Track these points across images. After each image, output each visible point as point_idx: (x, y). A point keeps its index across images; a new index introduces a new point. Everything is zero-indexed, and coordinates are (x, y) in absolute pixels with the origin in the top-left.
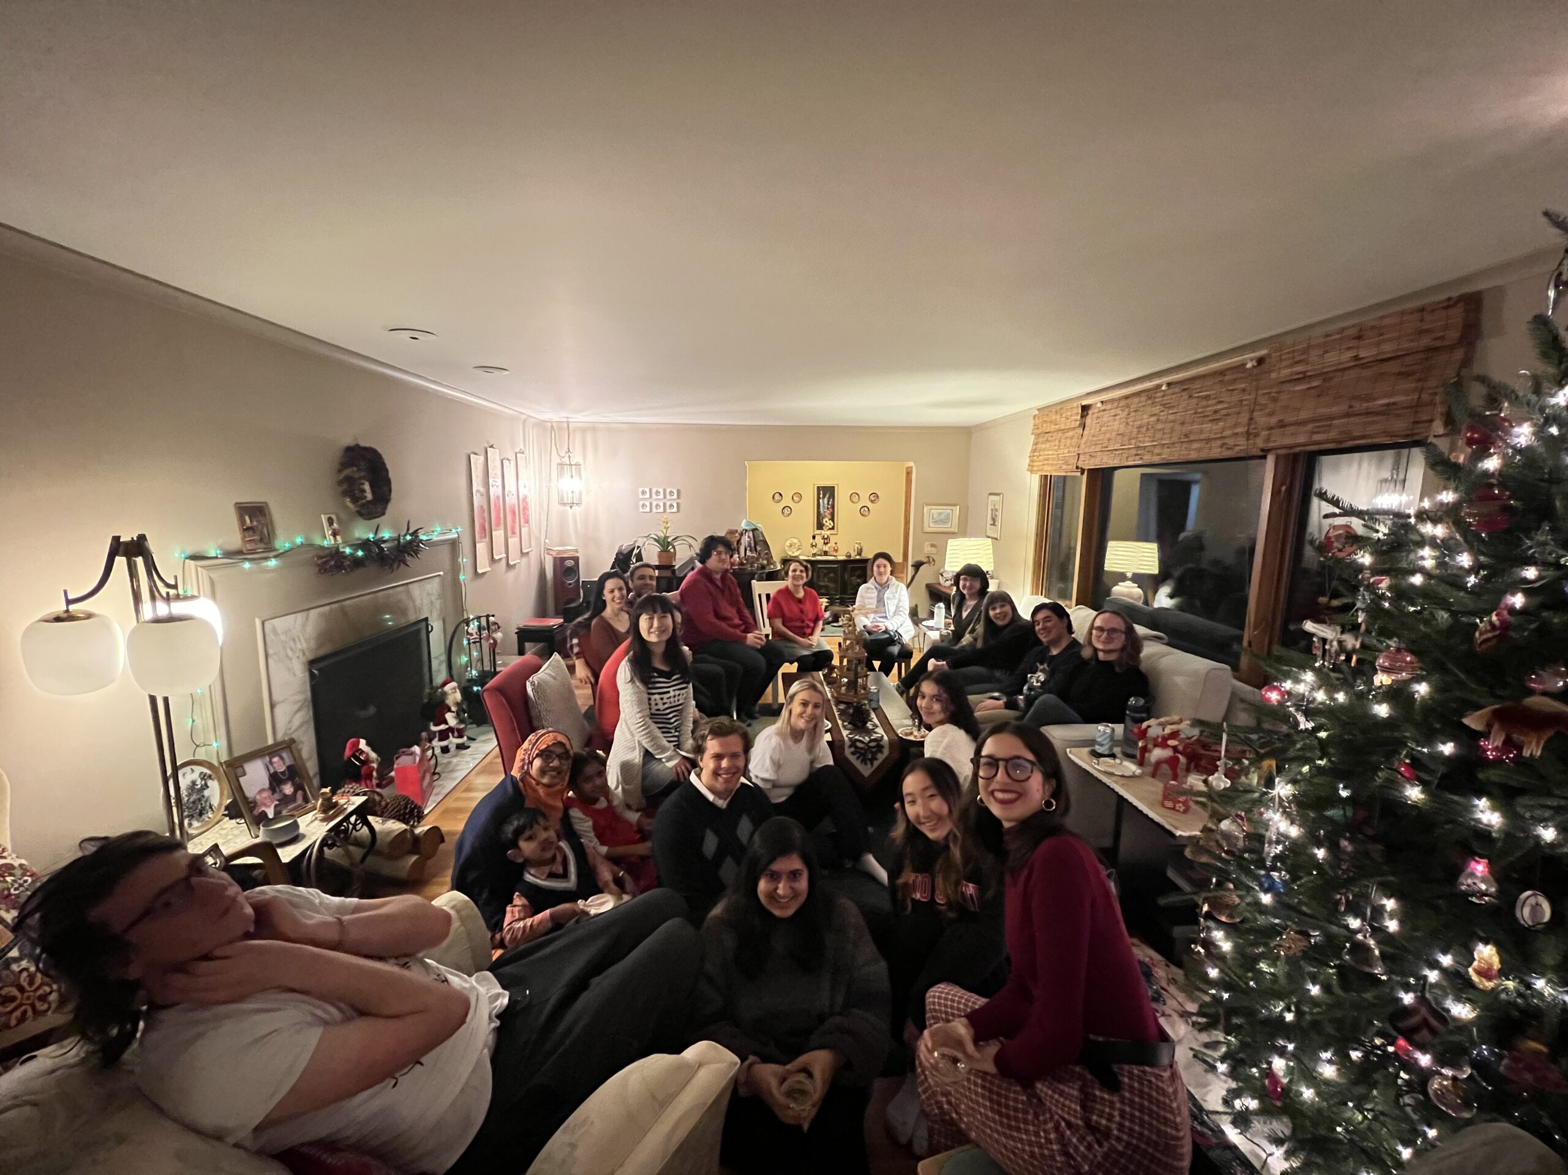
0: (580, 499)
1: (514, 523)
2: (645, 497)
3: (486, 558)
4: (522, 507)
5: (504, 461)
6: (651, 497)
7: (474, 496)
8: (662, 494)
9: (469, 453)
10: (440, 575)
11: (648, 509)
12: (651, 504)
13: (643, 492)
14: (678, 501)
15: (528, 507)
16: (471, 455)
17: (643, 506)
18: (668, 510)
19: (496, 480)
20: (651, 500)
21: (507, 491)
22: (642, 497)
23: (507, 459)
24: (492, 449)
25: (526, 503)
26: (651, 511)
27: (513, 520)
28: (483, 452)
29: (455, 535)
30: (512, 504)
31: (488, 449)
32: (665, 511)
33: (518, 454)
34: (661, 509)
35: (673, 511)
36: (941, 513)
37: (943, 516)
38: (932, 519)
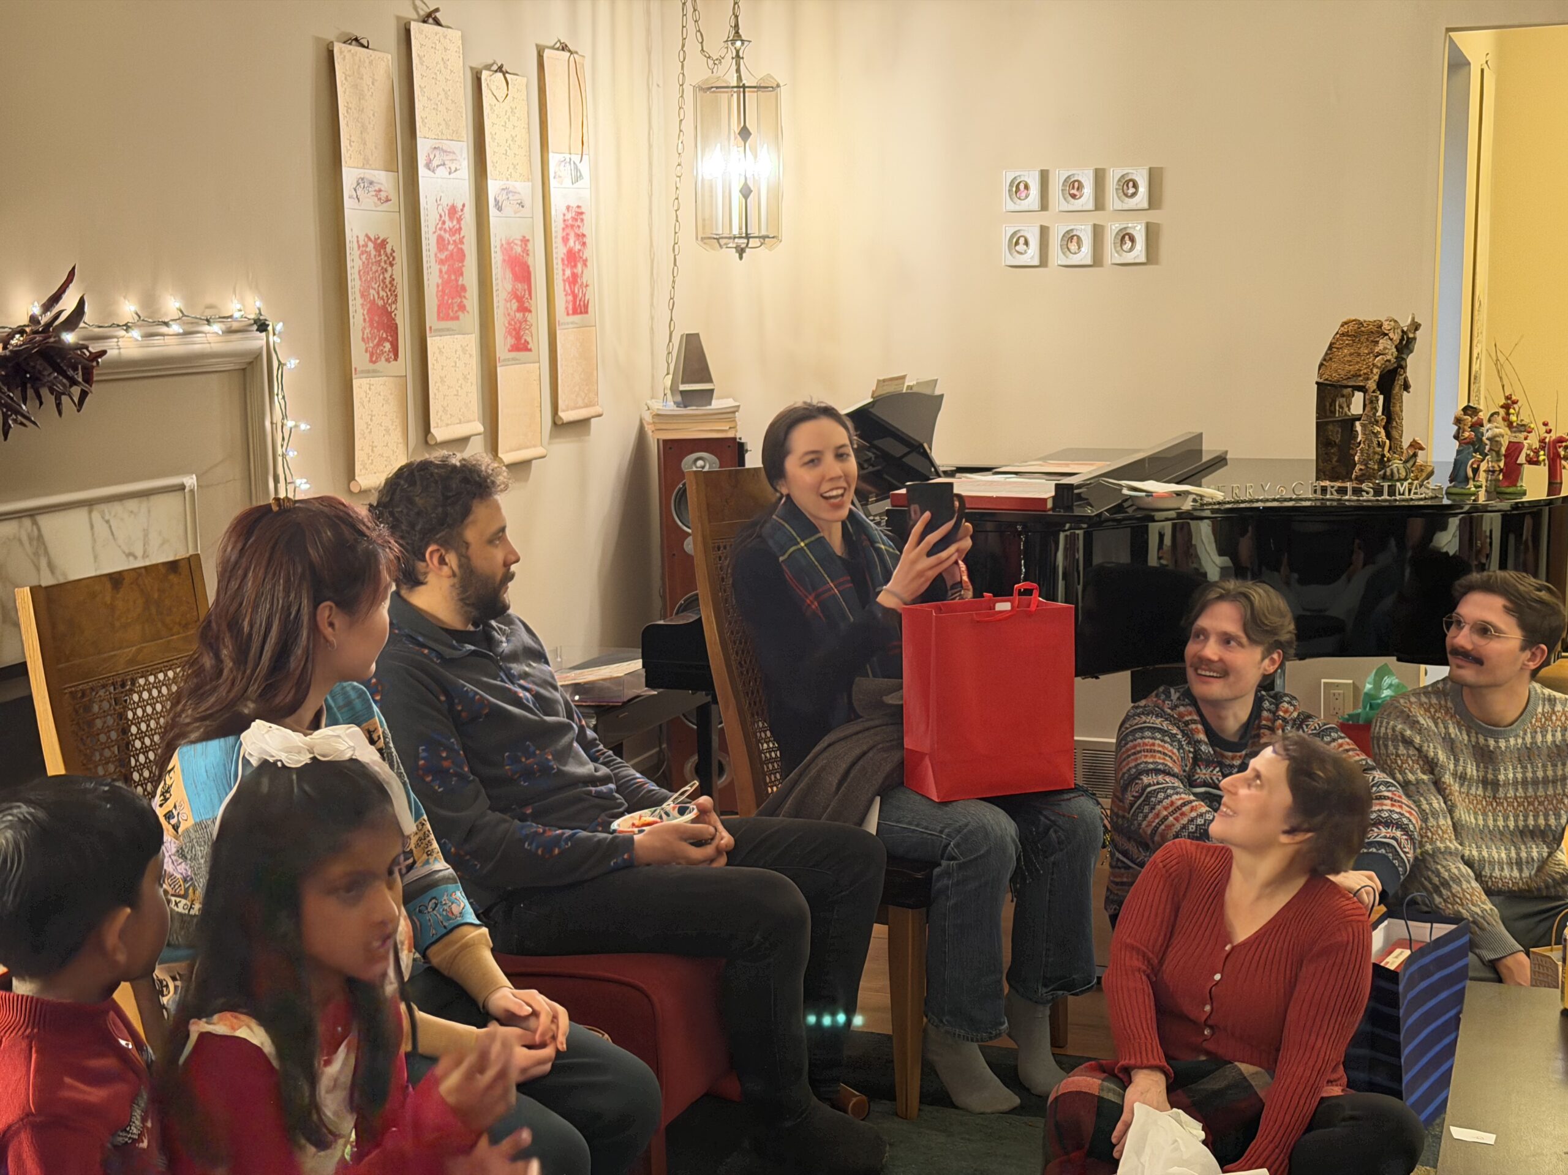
0: (775, 216)
1: (524, 309)
2: (1024, 205)
3: (396, 435)
4: (559, 251)
5: (485, 74)
6: (1044, 206)
7: (348, 203)
8: (1088, 190)
9: (331, 37)
10: (182, 487)
11: (1031, 255)
12: (1044, 231)
13: (1018, 188)
14: (1154, 216)
15: (586, 254)
16: (338, 48)
17: (1016, 241)
18: (1111, 255)
19: (447, 145)
20: (1044, 218)
21: (493, 187)
22: (1011, 206)
23: (500, 69)
24: (430, 28)
25: (581, 237)
26: (1044, 262)
27: (520, 299)
28: (391, 37)
29: (258, 341)
30: (517, 236)
31: (415, 27)
32: (1097, 260)
33: (547, 53)
34: (1085, 254)
35: (1129, 258)
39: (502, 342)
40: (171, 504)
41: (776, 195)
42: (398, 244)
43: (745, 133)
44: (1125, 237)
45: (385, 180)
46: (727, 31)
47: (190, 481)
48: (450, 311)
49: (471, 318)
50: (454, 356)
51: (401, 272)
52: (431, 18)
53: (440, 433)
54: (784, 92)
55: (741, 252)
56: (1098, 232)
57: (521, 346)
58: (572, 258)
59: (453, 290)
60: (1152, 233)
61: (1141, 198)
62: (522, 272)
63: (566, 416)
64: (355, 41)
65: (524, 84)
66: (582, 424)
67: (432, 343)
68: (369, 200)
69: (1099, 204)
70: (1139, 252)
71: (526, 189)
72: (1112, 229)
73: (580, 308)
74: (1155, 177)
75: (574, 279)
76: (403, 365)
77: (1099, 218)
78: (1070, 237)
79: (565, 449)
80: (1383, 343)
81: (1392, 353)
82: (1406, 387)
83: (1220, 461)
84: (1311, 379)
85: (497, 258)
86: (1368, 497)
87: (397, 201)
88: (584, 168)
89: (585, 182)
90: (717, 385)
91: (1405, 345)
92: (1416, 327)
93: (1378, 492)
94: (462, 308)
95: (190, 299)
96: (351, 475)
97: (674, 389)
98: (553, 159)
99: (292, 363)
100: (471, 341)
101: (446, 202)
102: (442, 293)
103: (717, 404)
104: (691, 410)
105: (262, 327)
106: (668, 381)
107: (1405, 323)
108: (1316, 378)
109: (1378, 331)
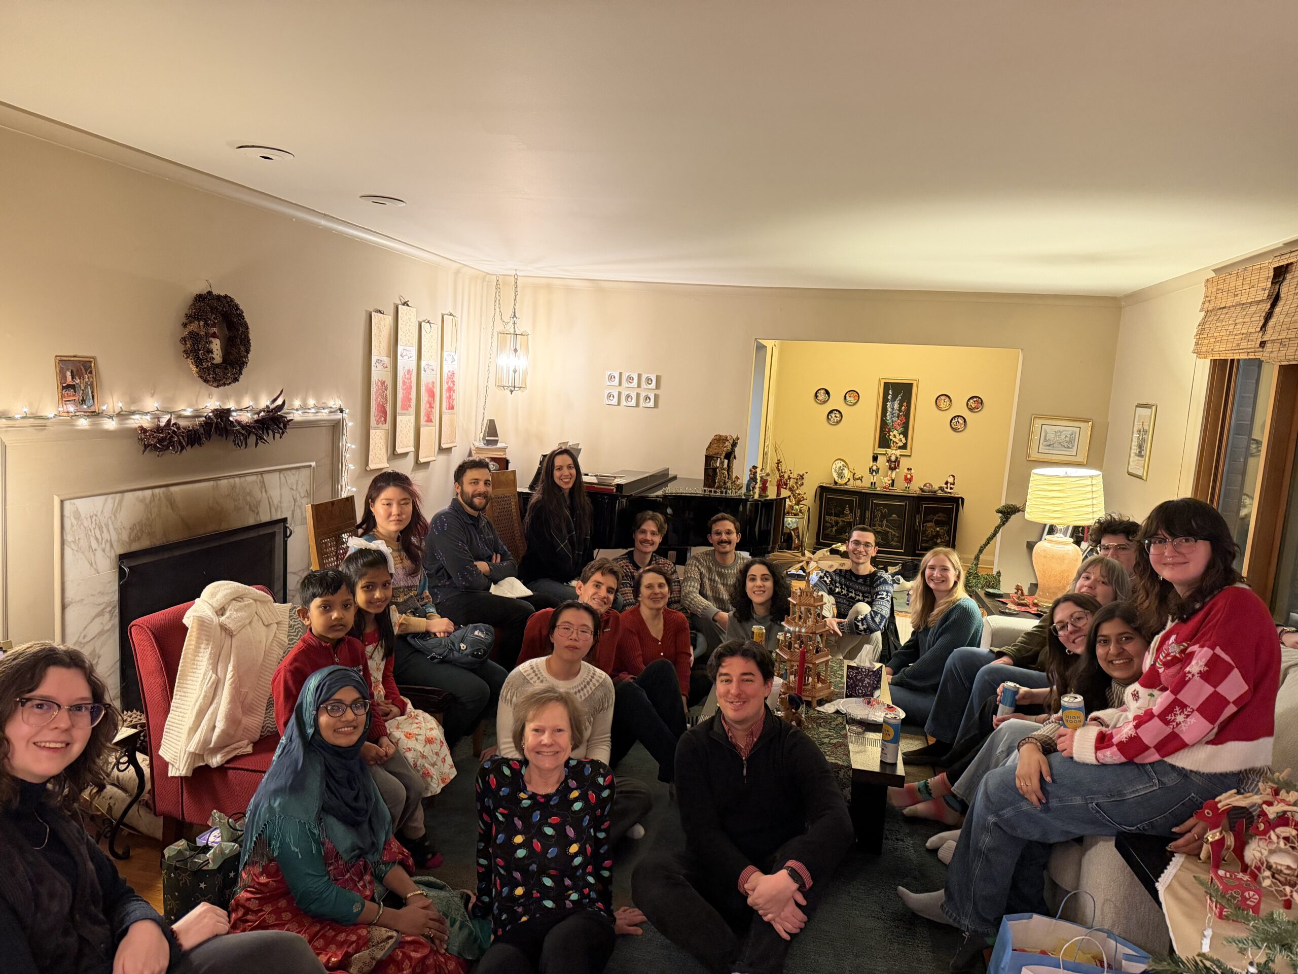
0: (525, 380)
1: (431, 407)
2: (613, 384)
3: (384, 450)
4: (445, 387)
5: (423, 324)
6: (620, 384)
7: (373, 368)
8: (636, 381)
9: (371, 310)
10: (310, 466)
11: (615, 401)
12: (620, 393)
13: (611, 377)
14: (657, 392)
15: (455, 388)
16: (373, 314)
17: (610, 396)
18: (642, 403)
19: (407, 348)
20: (620, 389)
21: (423, 364)
22: (609, 384)
23: (428, 322)
24: (405, 307)
25: (453, 382)
26: (619, 404)
27: (430, 404)
28: (392, 311)
29: (339, 416)
30: (430, 381)
31: (400, 307)
32: (637, 405)
33: (445, 317)
34: (633, 403)
35: (648, 405)
36: (1061, 432)
37: (1063, 437)
38: (1045, 440)
39: (423, 418)
40: (306, 472)
41: (525, 373)
42: (389, 383)
43: (516, 350)
44: (647, 398)
45: (387, 361)
46: (511, 313)
47: (313, 464)
48: (406, 407)
49: (413, 410)
50: (405, 423)
51: (389, 393)
52: (405, 304)
53: (399, 450)
54: (530, 336)
55: (512, 392)
56: (638, 395)
57: (429, 420)
58: (450, 389)
59: (407, 399)
60: (656, 396)
61: (653, 385)
62: (432, 394)
63: (444, 446)
64: (380, 312)
65: (437, 327)
66: (449, 450)
67: (399, 418)
68: (380, 367)
69: (639, 386)
70: (652, 404)
71: (435, 364)
72: (643, 395)
73: (451, 407)
74: (658, 378)
75: (450, 397)
76: (388, 426)
77: (639, 390)
78: (628, 396)
79: (442, 458)
80: (727, 443)
81: (730, 447)
82: (735, 458)
83: (675, 478)
84: (704, 453)
85: (423, 389)
86: (718, 494)
87: (390, 368)
88: (456, 358)
89: (455, 363)
90: (500, 438)
91: (734, 444)
92: (738, 439)
93: (722, 493)
94: (410, 406)
95: (318, 399)
96: (367, 464)
97: (484, 439)
98: (445, 354)
99: (350, 424)
100: (412, 418)
101: (407, 368)
102: (403, 401)
103: (499, 445)
104: (490, 447)
105: (342, 411)
106: (482, 435)
107: (734, 437)
108: (705, 453)
109: (726, 439)
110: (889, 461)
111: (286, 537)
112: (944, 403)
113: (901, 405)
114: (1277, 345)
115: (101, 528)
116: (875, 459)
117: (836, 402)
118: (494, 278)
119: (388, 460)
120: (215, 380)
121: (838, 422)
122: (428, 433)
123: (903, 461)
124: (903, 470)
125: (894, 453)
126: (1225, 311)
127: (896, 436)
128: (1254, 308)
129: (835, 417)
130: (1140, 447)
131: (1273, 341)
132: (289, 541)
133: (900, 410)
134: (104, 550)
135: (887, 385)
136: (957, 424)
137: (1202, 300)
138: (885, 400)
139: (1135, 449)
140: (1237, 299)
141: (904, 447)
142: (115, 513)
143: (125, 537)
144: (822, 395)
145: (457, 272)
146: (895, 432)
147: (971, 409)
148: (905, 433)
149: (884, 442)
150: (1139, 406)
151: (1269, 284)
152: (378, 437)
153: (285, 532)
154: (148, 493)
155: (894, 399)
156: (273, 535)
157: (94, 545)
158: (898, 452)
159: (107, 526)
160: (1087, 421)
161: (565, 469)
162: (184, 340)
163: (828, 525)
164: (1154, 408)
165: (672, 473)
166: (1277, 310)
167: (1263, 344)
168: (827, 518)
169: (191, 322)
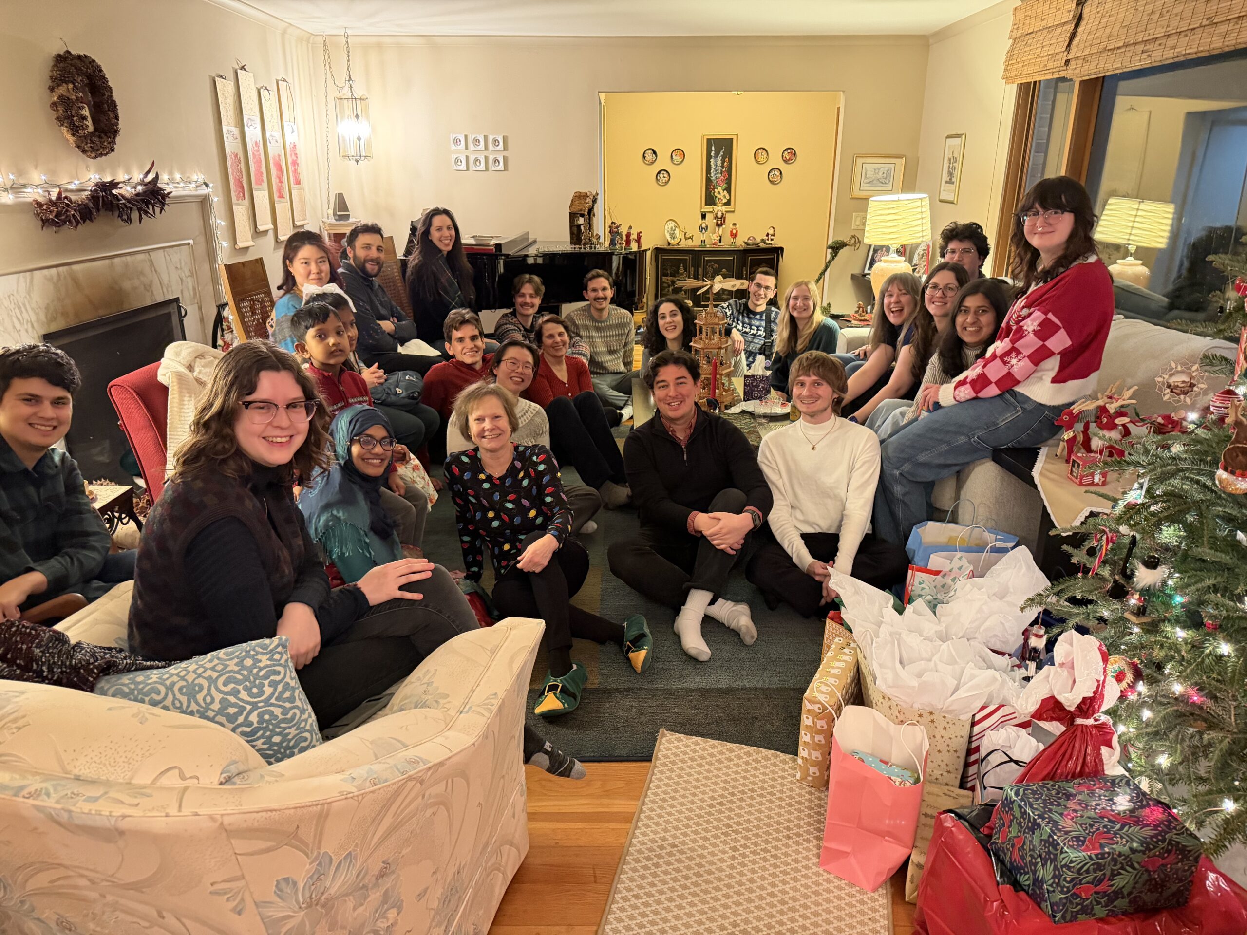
0: (369, 150)
1: (281, 182)
2: (459, 147)
3: (248, 228)
4: (290, 161)
5: (262, 90)
6: (467, 148)
7: (225, 139)
8: (482, 143)
9: (214, 75)
10: (189, 244)
11: (463, 166)
12: (467, 158)
13: (457, 141)
14: (506, 154)
15: (298, 161)
16: (217, 79)
17: (457, 161)
18: (491, 167)
19: (252, 118)
20: (467, 153)
21: (268, 134)
22: (455, 148)
23: (266, 88)
24: (243, 72)
25: (296, 154)
26: (468, 169)
27: (279, 178)
28: (231, 76)
29: (203, 191)
30: (276, 154)
31: (239, 71)
32: (487, 169)
33: (280, 82)
34: (482, 167)
35: (498, 168)
36: (879, 169)
37: (881, 174)
38: (866, 178)
39: (276, 195)
40: (186, 250)
41: (370, 141)
42: (241, 155)
43: (357, 116)
44: (496, 161)
45: (236, 131)
46: (345, 76)
47: (191, 242)
48: (260, 182)
49: (265, 185)
50: (261, 197)
51: (242, 165)
52: (243, 68)
53: (261, 228)
54: (369, 100)
55: (357, 161)
56: (486, 158)
57: (281, 196)
58: (295, 163)
59: (259, 173)
60: (505, 159)
61: (501, 147)
62: (280, 168)
64: (221, 77)
65: (274, 93)
67: (255, 194)
68: (231, 138)
69: (486, 148)
70: (501, 166)
71: (278, 135)
72: (491, 158)
73: (298, 182)
74: (505, 139)
75: (295, 171)
76: (247, 202)
77: (486, 153)
78: (476, 160)
80: (588, 199)
81: (591, 203)
82: (595, 215)
83: (535, 242)
84: (568, 211)
85: (271, 162)
86: (588, 250)
87: (239, 140)
88: (295, 128)
89: (296, 133)
90: (351, 213)
91: (594, 201)
92: (597, 194)
93: (591, 248)
94: (262, 181)
95: (183, 173)
96: (235, 243)
97: (335, 214)
98: (285, 124)
99: (216, 199)
100: (266, 193)
101: (254, 140)
102: (256, 175)
103: (351, 220)
104: (341, 222)
105: (207, 185)
106: (331, 212)
107: (594, 193)
109: (586, 196)
110: (716, 217)
111: (181, 318)
112: (762, 157)
113: (723, 162)
114: (1080, 62)
115: (19, 308)
116: (704, 216)
117: (663, 162)
118: (320, 40)
119: (253, 238)
120: (93, 149)
121: (667, 182)
122: (282, 208)
123: (728, 217)
124: (728, 226)
125: (720, 209)
126: (1033, 36)
127: (720, 193)
128: (1059, 30)
129: (663, 177)
130: (951, 174)
131: (1076, 58)
132: (185, 319)
133: (723, 166)
134: (27, 331)
135: (709, 141)
136: (775, 177)
137: (1010, 28)
138: (709, 157)
139: (945, 177)
140: (1044, 23)
141: (728, 203)
142: (29, 292)
143: (42, 317)
144: (649, 156)
145: (284, 33)
146: (720, 189)
147: (786, 161)
148: (728, 189)
149: (710, 200)
150: (949, 137)
151: (1074, 5)
152: (241, 212)
153: (180, 312)
154: (53, 271)
155: (716, 156)
156: (169, 315)
157: (18, 326)
158: (724, 209)
159: (24, 305)
160: (900, 157)
161: (445, 229)
162: (54, 105)
163: (665, 285)
164: (963, 137)
165: (531, 238)
166: (1080, 29)
167: (1067, 62)
168: (664, 279)
169: (59, 86)
